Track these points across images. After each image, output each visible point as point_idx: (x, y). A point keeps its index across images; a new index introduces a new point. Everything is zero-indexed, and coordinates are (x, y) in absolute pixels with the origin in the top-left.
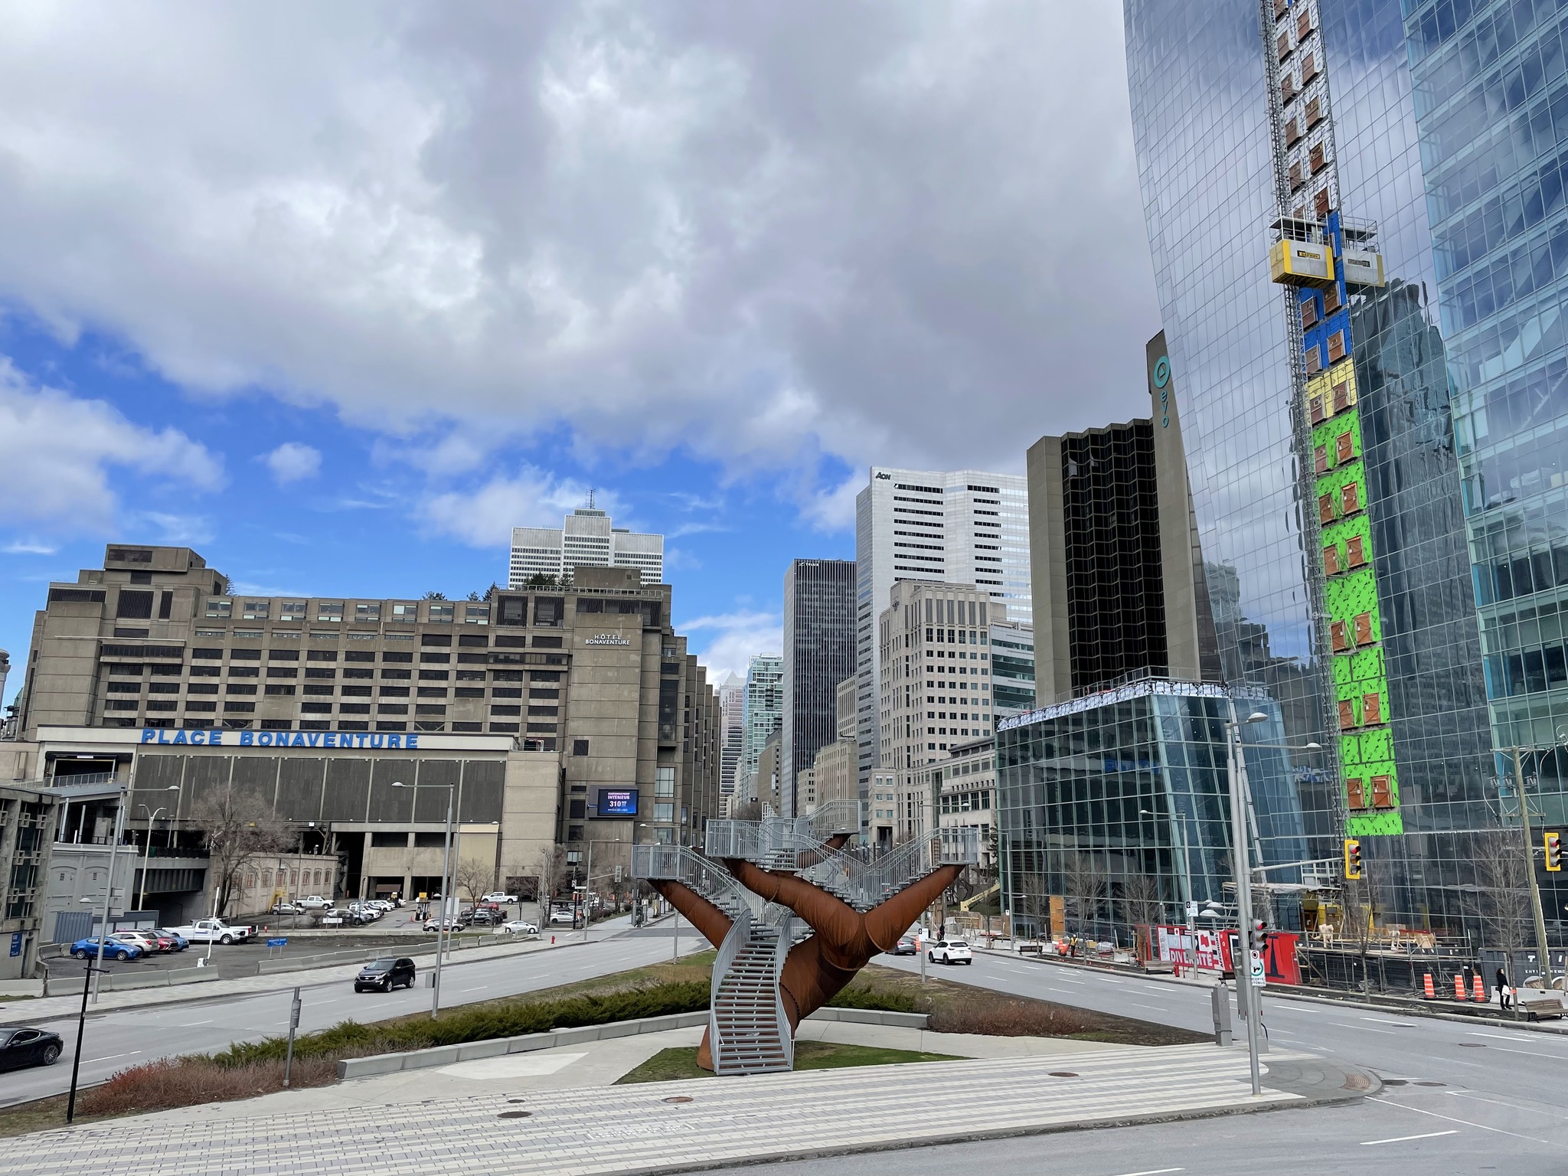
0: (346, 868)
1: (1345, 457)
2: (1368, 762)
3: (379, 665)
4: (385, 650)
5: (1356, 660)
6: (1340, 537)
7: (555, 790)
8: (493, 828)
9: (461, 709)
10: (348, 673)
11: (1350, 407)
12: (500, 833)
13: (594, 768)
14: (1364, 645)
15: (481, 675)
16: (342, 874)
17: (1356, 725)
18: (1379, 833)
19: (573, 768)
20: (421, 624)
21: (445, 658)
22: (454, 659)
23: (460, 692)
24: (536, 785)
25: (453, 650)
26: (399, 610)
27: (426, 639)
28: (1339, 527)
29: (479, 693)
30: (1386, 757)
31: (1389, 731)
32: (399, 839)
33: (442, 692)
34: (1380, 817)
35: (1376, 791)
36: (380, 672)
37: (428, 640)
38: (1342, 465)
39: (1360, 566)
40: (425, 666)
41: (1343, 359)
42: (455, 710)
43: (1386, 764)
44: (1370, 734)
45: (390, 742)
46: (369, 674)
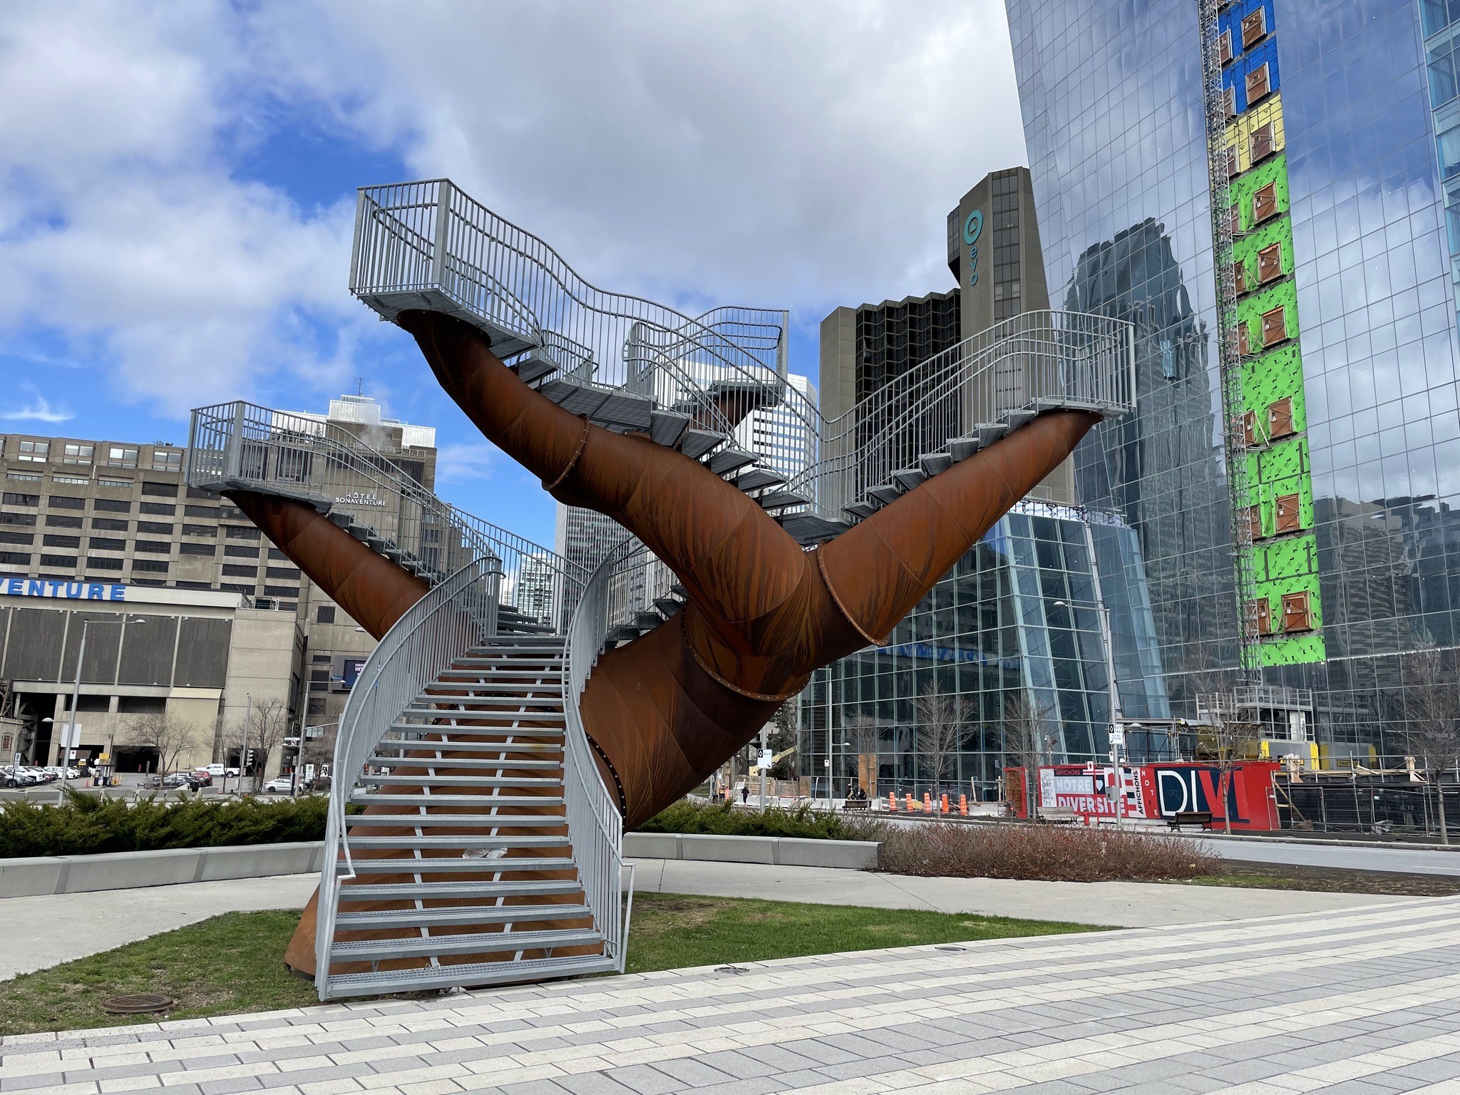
0: (33, 735)
1: (1264, 214)
2: (1277, 579)
3: (90, 513)
4: (98, 496)
5: (1267, 457)
6: (1252, 312)
7: (290, 654)
8: (216, 694)
9: (187, 567)
10: (52, 521)
11: (1274, 153)
12: (222, 700)
13: (340, 636)
14: (1280, 438)
15: (212, 531)
16: (29, 741)
17: (1264, 535)
18: (1291, 662)
19: (316, 637)
20: (142, 470)
21: (170, 510)
22: (180, 511)
23: (185, 548)
24: (269, 647)
25: (179, 501)
26: (116, 453)
27: (147, 487)
28: (1251, 300)
29: (210, 550)
30: (1305, 569)
31: (1310, 538)
32: (99, 703)
33: (165, 548)
34: (1291, 641)
35: (1289, 611)
36: (90, 521)
37: (149, 488)
38: (1258, 225)
39: (1280, 343)
40: (144, 518)
41: (1266, 97)
42: (179, 567)
43: (1304, 579)
44: (1282, 544)
45: (91, 592)
46: (77, 523)
